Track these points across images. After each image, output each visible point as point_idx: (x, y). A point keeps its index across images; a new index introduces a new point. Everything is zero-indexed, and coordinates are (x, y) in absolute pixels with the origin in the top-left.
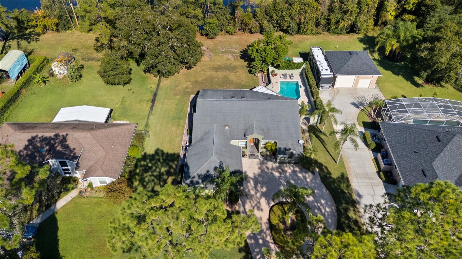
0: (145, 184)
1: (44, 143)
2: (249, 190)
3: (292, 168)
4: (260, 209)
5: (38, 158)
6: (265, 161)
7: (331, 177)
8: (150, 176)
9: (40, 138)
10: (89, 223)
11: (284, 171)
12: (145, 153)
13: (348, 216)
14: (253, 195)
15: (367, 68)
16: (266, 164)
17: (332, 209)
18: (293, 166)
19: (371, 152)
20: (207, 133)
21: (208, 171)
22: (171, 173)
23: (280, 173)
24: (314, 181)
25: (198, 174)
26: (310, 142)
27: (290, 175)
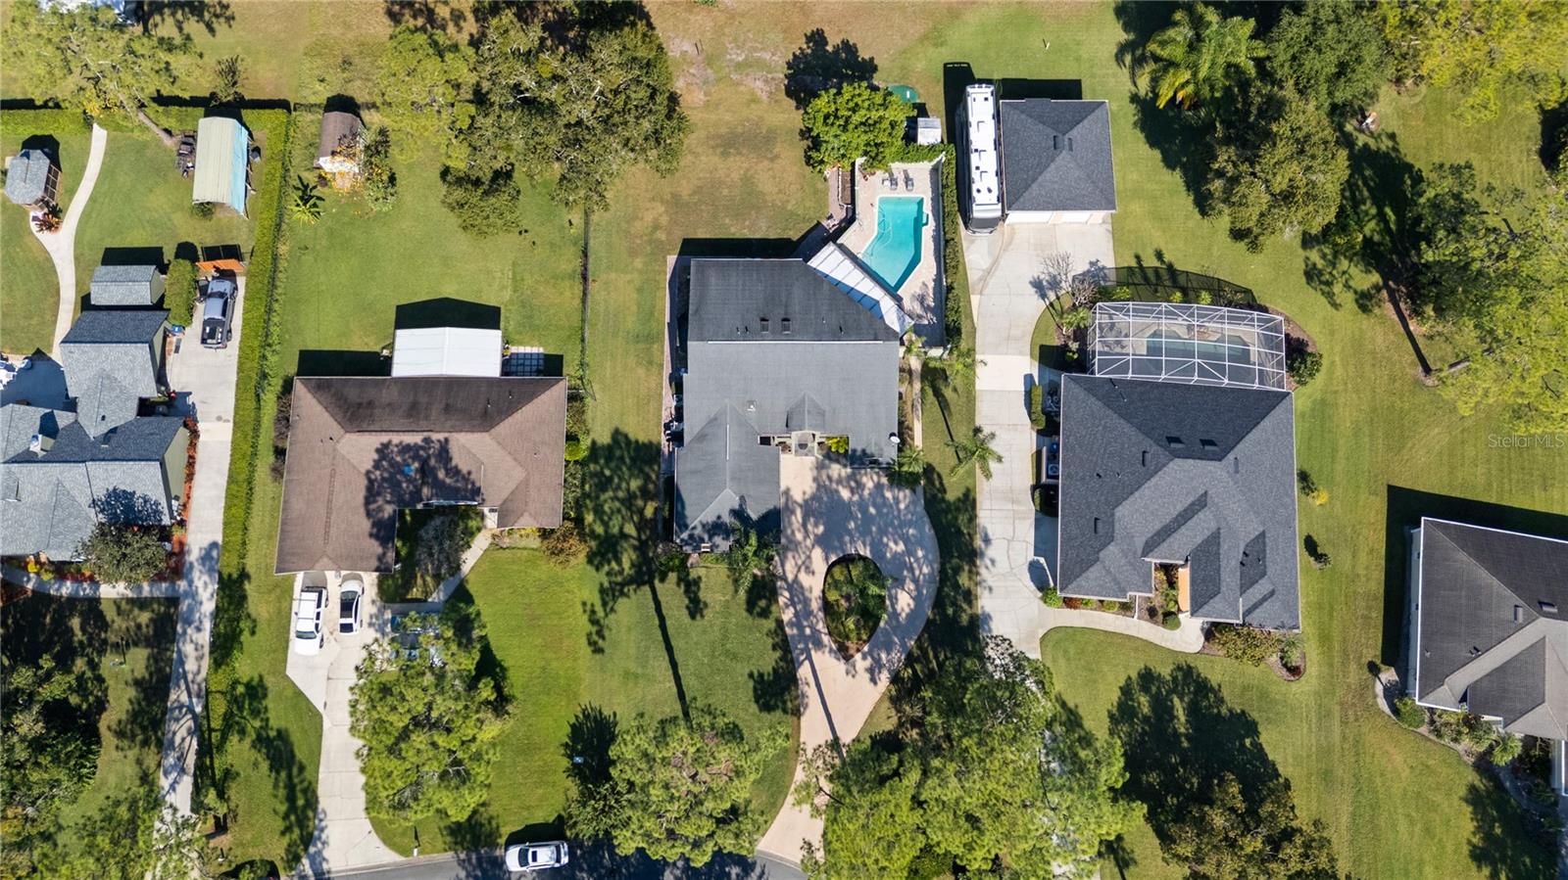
0: (606, 518)
1: (407, 456)
2: (793, 532)
3: (875, 478)
4: (810, 572)
5: (404, 485)
6: (827, 462)
7: (943, 500)
8: (612, 499)
9: (397, 446)
10: (527, 601)
11: (860, 486)
12: (594, 443)
13: (957, 582)
14: (800, 543)
15: (1084, 192)
16: (828, 467)
17: (932, 568)
18: (877, 474)
19: (1034, 434)
20: (713, 421)
21: (719, 517)
22: (649, 492)
23: (852, 492)
24: (912, 508)
25: (701, 522)
26: (919, 408)
27: (870, 494)
